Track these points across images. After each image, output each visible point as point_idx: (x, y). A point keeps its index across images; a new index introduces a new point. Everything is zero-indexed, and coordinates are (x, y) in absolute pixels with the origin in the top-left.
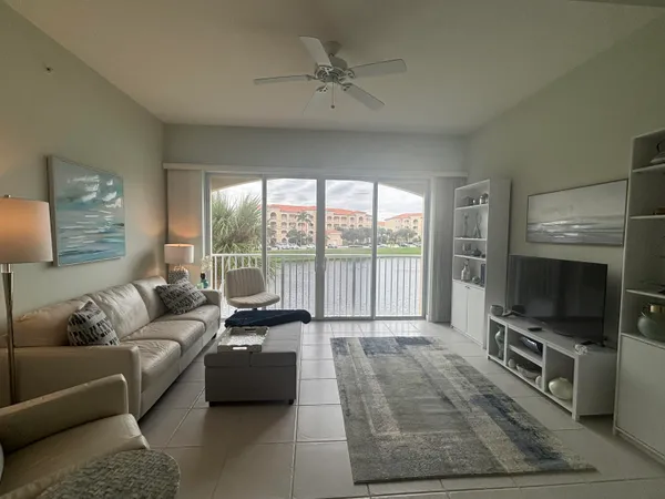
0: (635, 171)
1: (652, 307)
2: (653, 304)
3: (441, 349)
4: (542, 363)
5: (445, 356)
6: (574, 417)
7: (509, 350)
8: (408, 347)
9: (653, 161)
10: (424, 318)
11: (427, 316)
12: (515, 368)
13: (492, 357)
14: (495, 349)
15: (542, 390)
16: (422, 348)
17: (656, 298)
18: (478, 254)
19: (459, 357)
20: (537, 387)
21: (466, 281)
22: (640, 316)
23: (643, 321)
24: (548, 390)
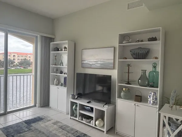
0: (119, 45)
1: (124, 89)
2: (124, 87)
3: (50, 120)
4: (93, 115)
5: (53, 123)
6: (105, 132)
7: (79, 113)
8: (33, 125)
9: (124, 42)
10: (35, 106)
11: (37, 105)
12: (82, 120)
13: (72, 117)
14: (73, 114)
15: (94, 126)
16: (40, 123)
17: (125, 86)
18: (61, 73)
19: (59, 122)
20: (91, 125)
21: (56, 85)
22: (121, 92)
23: (122, 94)
24: (95, 125)
